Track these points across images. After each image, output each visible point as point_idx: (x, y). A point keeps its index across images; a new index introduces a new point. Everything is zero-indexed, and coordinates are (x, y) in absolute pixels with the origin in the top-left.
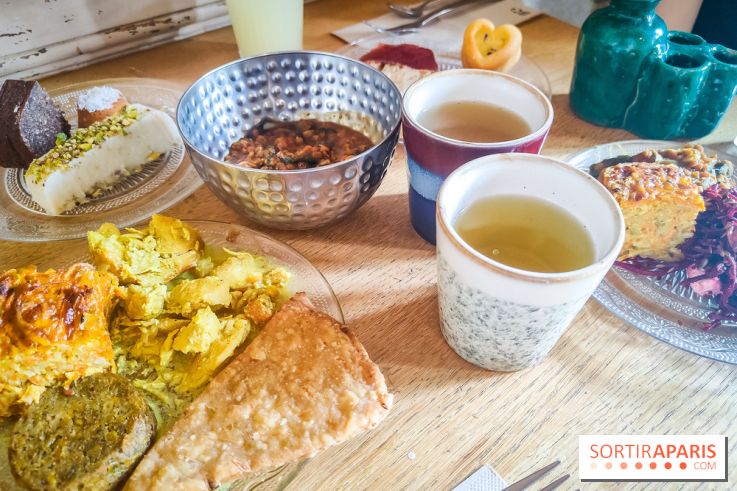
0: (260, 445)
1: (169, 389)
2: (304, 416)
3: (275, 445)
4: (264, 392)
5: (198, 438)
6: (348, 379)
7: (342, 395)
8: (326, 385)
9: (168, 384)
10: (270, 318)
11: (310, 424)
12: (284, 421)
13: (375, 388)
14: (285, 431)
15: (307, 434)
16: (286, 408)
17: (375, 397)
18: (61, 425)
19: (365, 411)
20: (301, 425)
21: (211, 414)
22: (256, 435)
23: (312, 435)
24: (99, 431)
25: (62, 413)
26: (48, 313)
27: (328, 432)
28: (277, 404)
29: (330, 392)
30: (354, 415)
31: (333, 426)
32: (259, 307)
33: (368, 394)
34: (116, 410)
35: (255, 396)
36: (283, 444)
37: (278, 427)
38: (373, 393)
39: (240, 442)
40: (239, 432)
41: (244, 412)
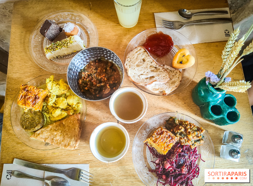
0: (54, 141)
1: (49, 118)
2: (63, 141)
3: (56, 142)
4: (60, 131)
5: (47, 133)
6: (73, 139)
7: (70, 141)
8: (69, 138)
9: (50, 117)
10: (71, 116)
11: (62, 143)
12: (59, 139)
13: (76, 144)
14: (59, 141)
15: (61, 144)
16: (61, 137)
17: (74, 146)
18: (29, 118)
19: (71, 147)
20: (61, 142)
21: (51, 129)
22: (55, 138)
23: (61, 145)
24: (33, 123)
25: (29, 116)
26: (31, 100)
27: (64, 146)
28: (61, 135)
29: (69, 139)
30: (69, 146)
31: (65, 146)
32: (70, 112)
33: (74, 144)
34: (37, 121)
35: (59, 131)
36: (57, 143)
37: (58, 139)
38: (75, 145)
39: (52, 138)
40: (53, 136)
41: (55, 133)
